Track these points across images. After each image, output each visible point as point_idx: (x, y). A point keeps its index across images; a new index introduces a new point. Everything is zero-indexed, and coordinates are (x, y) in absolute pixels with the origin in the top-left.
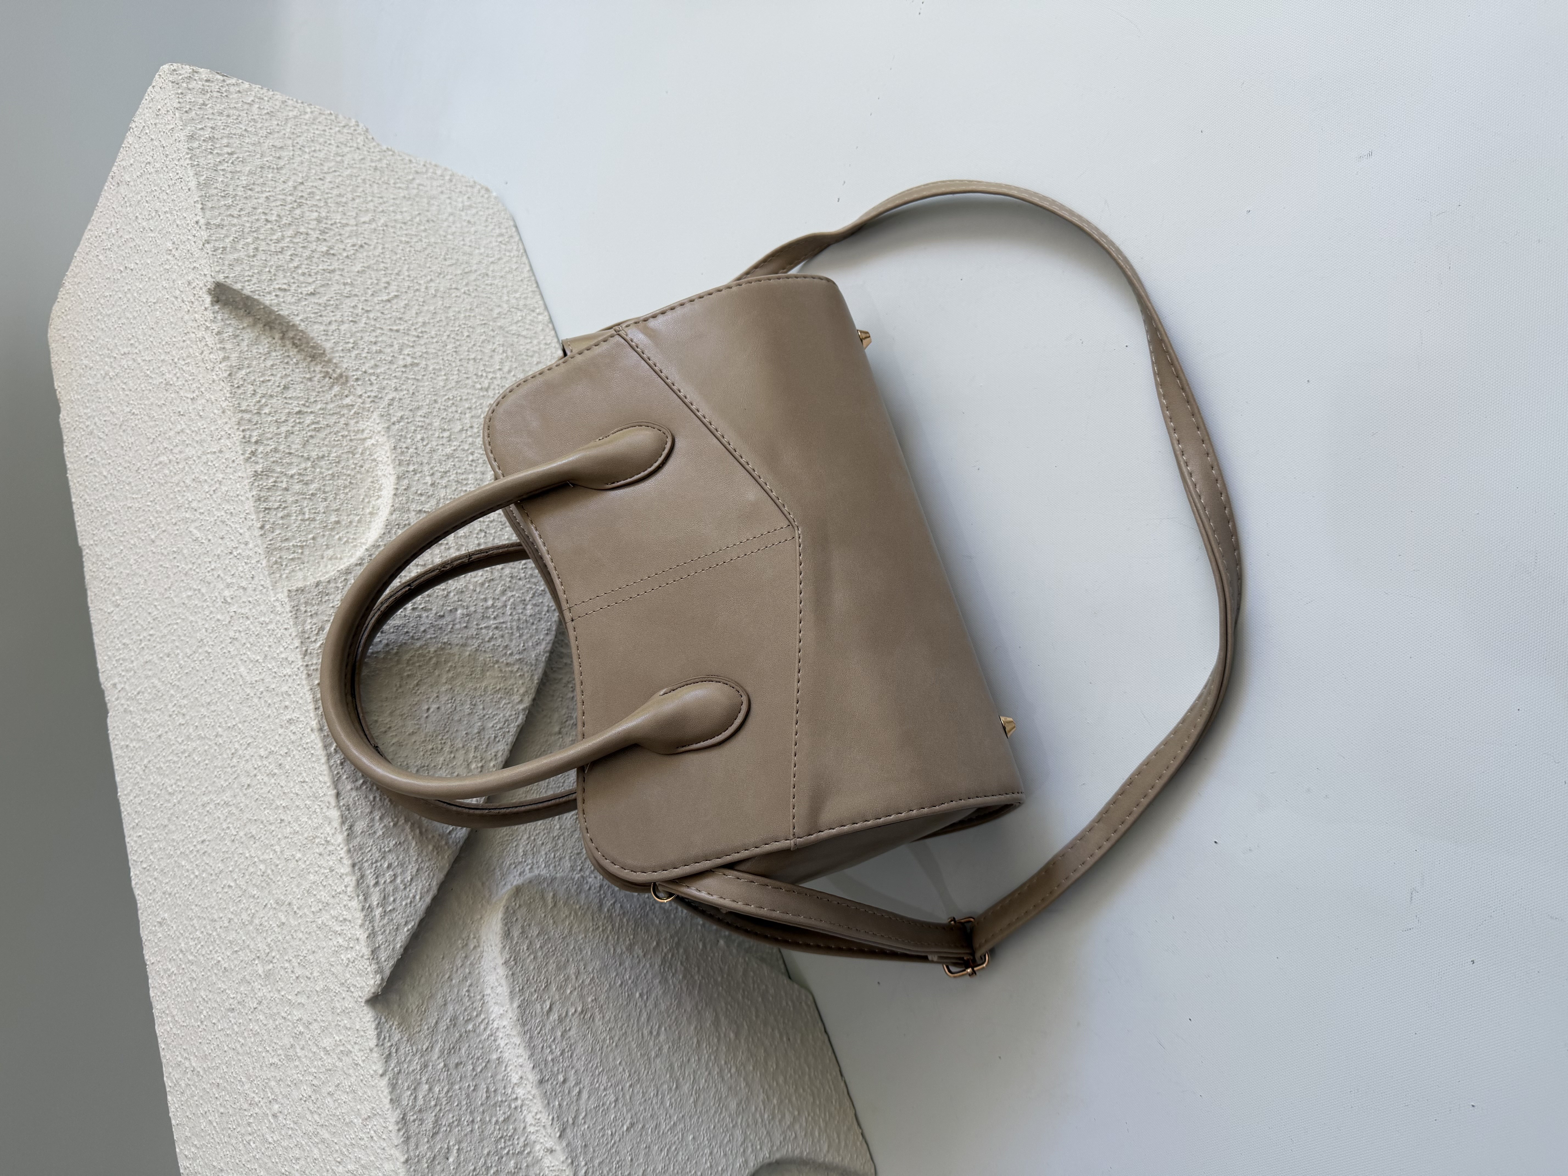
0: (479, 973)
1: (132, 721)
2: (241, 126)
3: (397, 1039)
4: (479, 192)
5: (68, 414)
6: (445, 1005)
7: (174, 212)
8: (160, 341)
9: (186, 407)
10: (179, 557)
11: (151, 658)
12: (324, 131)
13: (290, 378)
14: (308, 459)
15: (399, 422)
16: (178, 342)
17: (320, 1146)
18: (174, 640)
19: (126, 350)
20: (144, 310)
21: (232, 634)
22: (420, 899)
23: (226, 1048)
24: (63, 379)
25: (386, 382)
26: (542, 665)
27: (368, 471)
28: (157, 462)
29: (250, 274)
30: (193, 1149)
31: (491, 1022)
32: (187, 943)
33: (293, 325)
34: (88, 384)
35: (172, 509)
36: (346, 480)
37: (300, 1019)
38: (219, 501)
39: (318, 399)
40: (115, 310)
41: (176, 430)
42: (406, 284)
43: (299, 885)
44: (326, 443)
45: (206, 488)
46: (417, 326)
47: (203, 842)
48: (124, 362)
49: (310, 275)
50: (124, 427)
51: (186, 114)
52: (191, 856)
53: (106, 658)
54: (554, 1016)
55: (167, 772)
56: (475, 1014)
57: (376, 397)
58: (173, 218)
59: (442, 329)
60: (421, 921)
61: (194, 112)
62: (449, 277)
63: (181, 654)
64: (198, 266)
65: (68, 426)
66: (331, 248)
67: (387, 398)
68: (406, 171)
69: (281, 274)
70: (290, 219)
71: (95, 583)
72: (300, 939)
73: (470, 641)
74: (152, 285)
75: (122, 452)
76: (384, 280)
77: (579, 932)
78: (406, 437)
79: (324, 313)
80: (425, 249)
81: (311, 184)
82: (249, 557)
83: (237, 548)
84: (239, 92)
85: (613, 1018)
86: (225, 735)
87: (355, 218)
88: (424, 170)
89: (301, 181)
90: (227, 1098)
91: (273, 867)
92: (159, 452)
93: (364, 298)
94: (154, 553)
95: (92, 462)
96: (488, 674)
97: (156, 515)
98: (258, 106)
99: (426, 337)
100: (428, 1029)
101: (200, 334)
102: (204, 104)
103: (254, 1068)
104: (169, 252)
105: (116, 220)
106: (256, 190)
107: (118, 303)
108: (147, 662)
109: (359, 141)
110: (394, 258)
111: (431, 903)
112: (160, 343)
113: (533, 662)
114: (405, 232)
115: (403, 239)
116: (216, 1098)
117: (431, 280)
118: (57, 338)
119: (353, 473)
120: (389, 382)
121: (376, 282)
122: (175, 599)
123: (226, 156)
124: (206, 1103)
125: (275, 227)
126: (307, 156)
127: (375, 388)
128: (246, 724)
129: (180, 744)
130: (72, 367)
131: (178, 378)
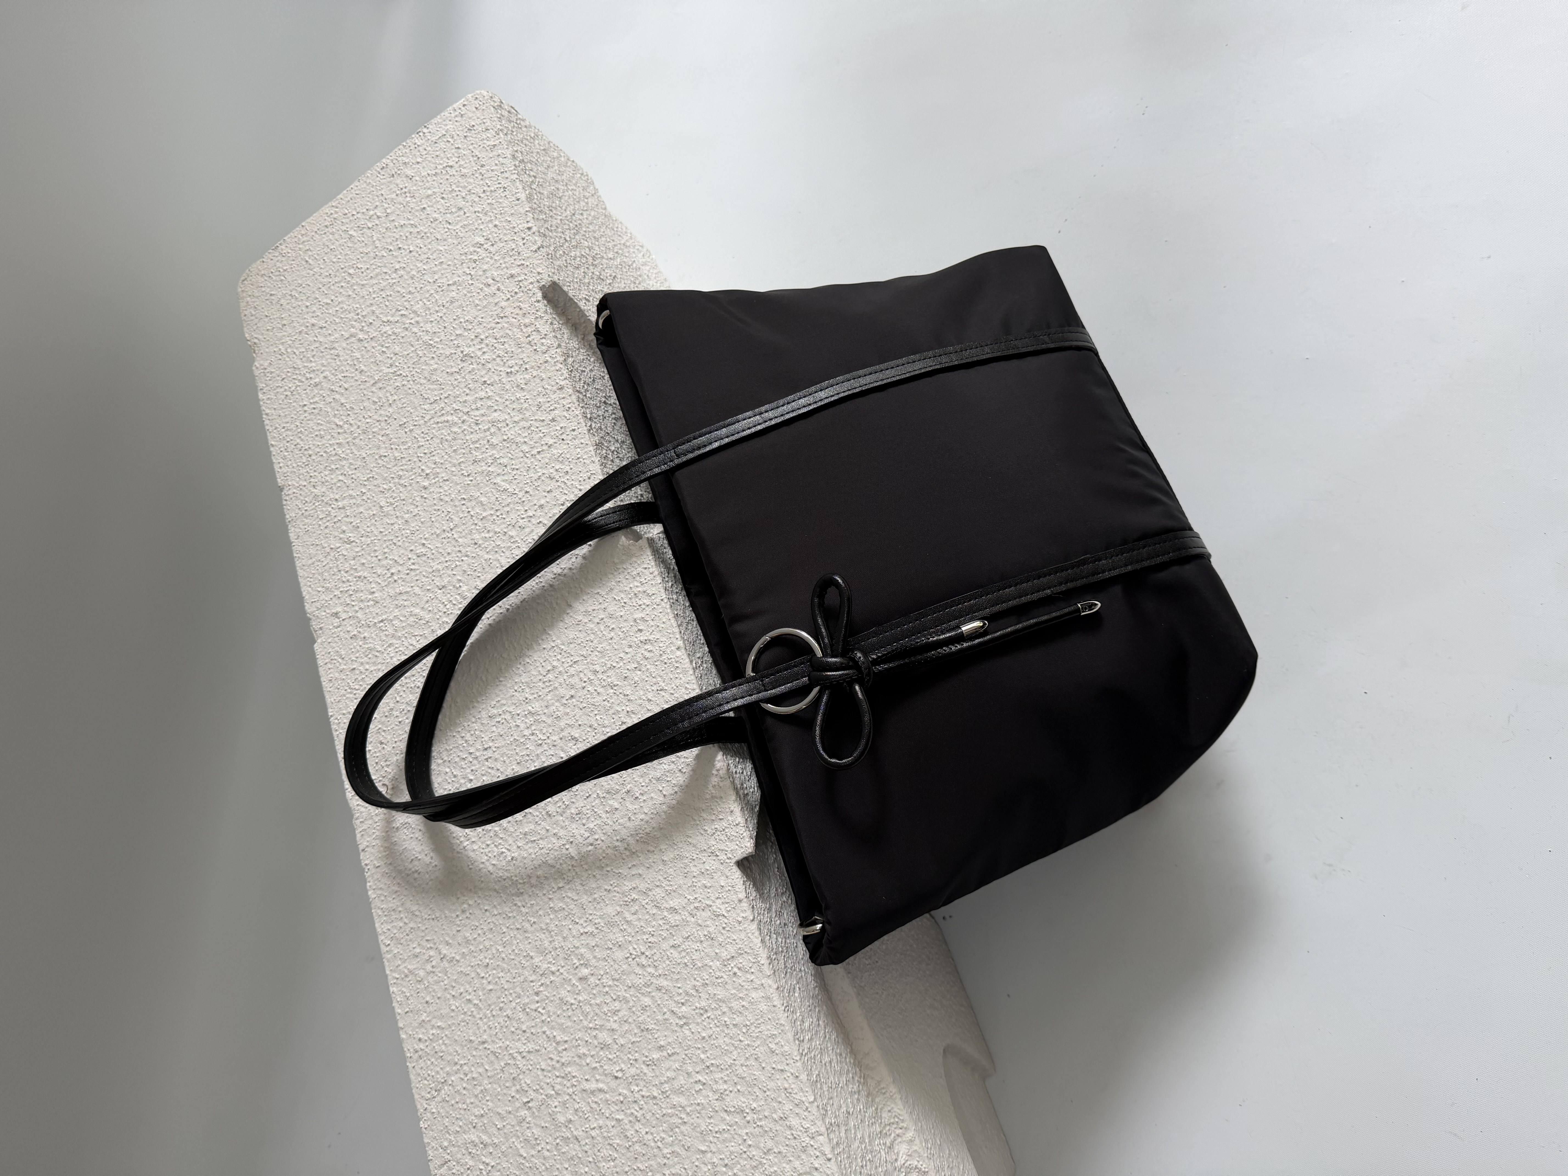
5: (269, 364)
7: (490, 214)
8: (455, 317)
9: (495, 378)
11: (409, 589)
12: (573, 175)
17: (653, 994)
19: (391, 319)
20: (428, 288)
24: (264, 332)
28: (439, 420)
30: (434, 1031)
40: (374, 281)
41: (477, 395)
45: (525, 448)
48: (386, 329)
50: (380, 385)
53: (319, 589)
58: (489, 219)
64: (528, 264)
65: (268, 375)
71: (307, 520)
75: (374, 407)
89: (573, 212)
90: (501, 974)
92: (443, 412)
95: (314, 411)
97: (433, 466)
101: (527, 321)
103: (552, 941)
104: (478, 245)
105: (386, 205)
107: (380, 277)
108: (401, 593)
112: (455, 320)
115: (632, 278)
116: (483, 977)
118: (257, 294)
123: (533, 178)
124: (463, 985)
125: (570, 246)
126: (571, 193)
130: (284, 322)
131: (484, 353)
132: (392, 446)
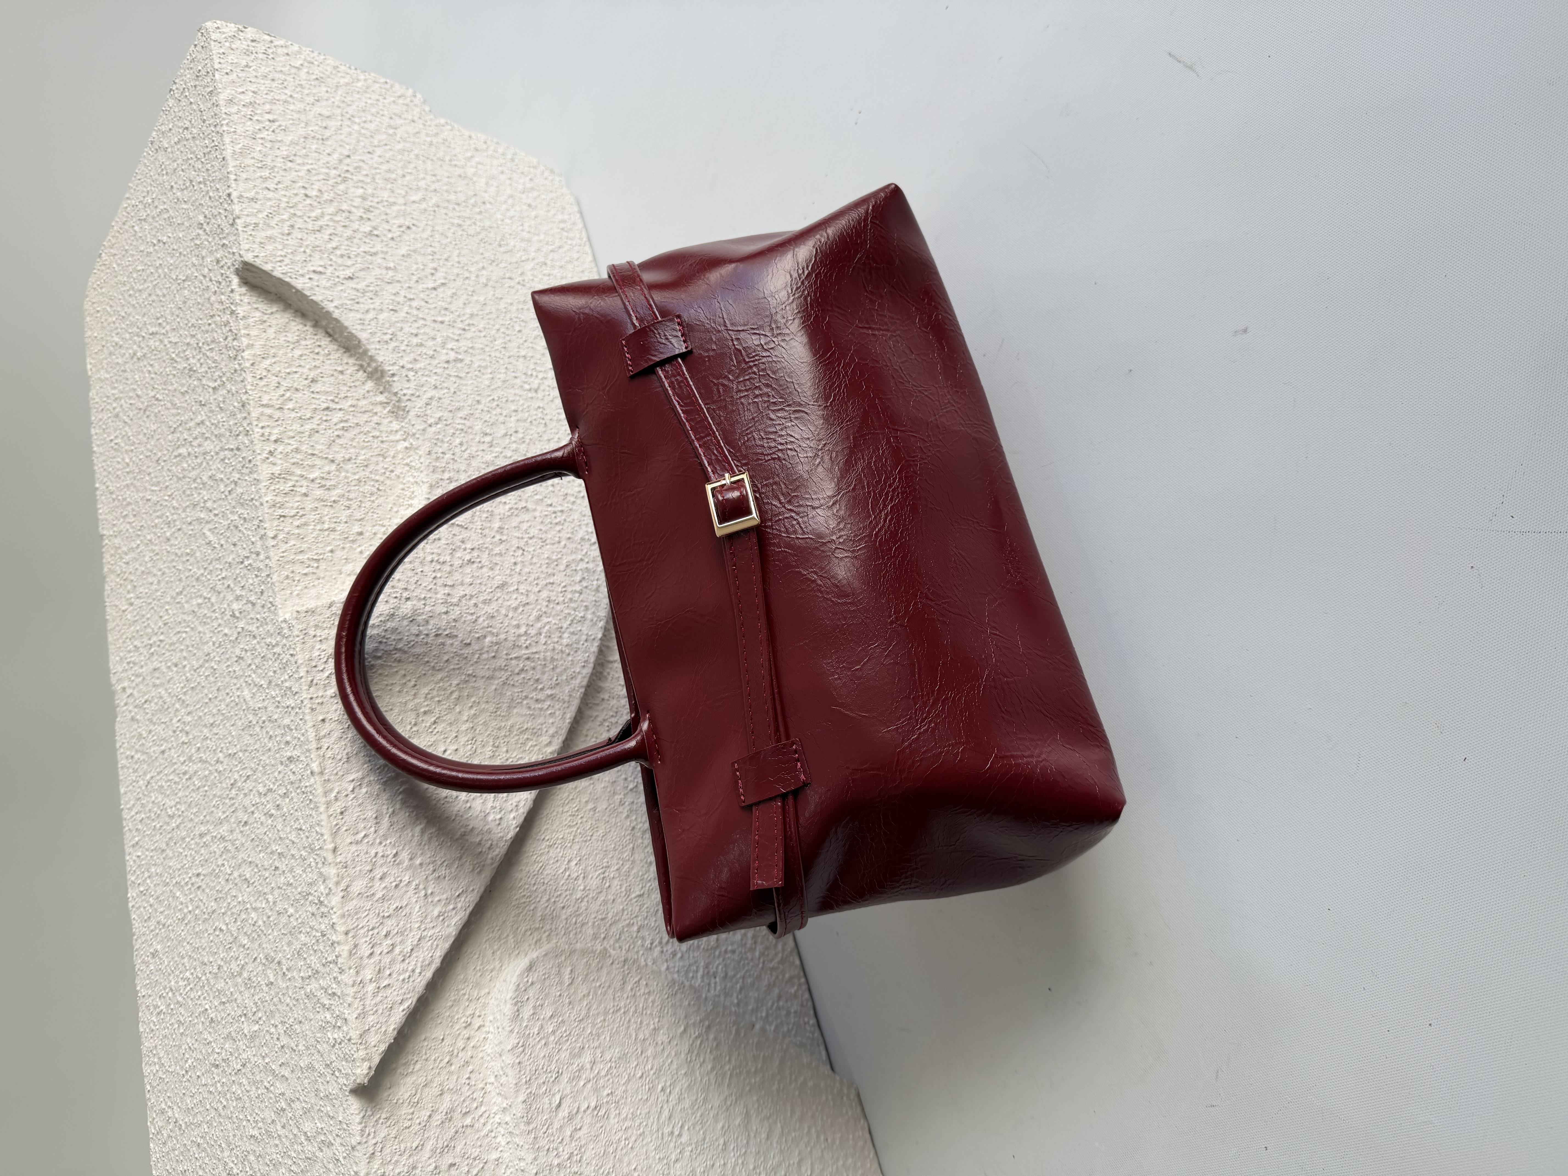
0: (482, 1058)
1: (139, 730)
2: (286, 91)
3: (383, 1135)
4: (543, 173)
5: (97, 394)
6: (441, 1095)
7: (208, 182)
8: (186, 322)
9: (207, 397)
10: (192, 560)
11: (159, 665)
12: (378, 100)
13: (319, 371)
14: (333, 461)
15: (437, 424)
16: (204, 325)
18: (182, 650)
19: (154, 329)
20: (173, 287)
21: (238, 652)
22: (420, 973)
23: (208, 1107)
24: (94, 356)
25: (425, 378)
26: (576, 703)
27: (399, 477)
28: (177, 454)
29: (283, 253)
31: (492, 1115)
32: (177, 982)
33: (328, 312)
34: (118, 363)
35: (188, 506)
36: (373, 486)
37: (283, 1094)
38: (234, 503)
39: (349, 395)
40: (146, 285)
41: (196, 421)
42: (456, 271)
43: (289, 944)
44: (354, 444)
45: (222, 487)
46: (464, 318)
47: (198, 875)
48: (151, 342)
49: (349, 257)
50: (148, 413)
51: (226, 76)
52: (186, 888)
53: (117, 659)
54: (564, 1112)
55: (168, 793)
56: (475, 1105)
57: (413, 395)
58: (206, 189)
59: (492, 322)
60: (420, 1000)
61: (235, 74)
62: (503, 265)
63: (188, 666)
64: (227, 242)
65: (97, 406)
66: (375, 228)
67: (425, 397)
68: (465, 147)
69: (317, 255)
70: (332, 195)
71: (113, 576)
72: (288, 1005)
73: (497, 674)
74: (182, 261)
75: (145, 439)
76: (432, 265)
77: (598, 1014)
78: (442, 441)
79: (361, 300)
80: (479, 233)
81: (359, 158)
82: (259, 570)
83: (247, 557)
84: (287, 54)
85: (630, 1116)
86: (225, 763)
87: (404, 197)
88: (485, 146)
89: (347, 154)
91: (265, 919)
92: (179, 443)
93: (407, 285)
94: (168, 552)
95: (116, 447)
96: (515, 711)
97: (173, 511)
98: (306, 70)
99: (473, 329)
100: (420, 1124)
101: (225, 318)
102: (247, 66)
103: (234, 1136)
104: (200, 226)
105: (153, 189)
106: (298, 162)
107: (150, 279)
108: (155, 670)
109: (415, 113)
110: (444, 241)
111: (433, 978)
112: (186, 325)
113: (567, 698)
114: (458, 214)
115: (456, 221)
117: (483, 268)
118: (92, 312)
119: (382, 479)
120: (429, 380)
121: (422, 267)
122: (186, 606)
123: (267, 123)
125: (315, 204)
126: (356, 127)
127: (412, 385)
128: (247, 754)
129: (182, 764)
130: (104, 343)
131: (201, 364)
132: (153, 488)
